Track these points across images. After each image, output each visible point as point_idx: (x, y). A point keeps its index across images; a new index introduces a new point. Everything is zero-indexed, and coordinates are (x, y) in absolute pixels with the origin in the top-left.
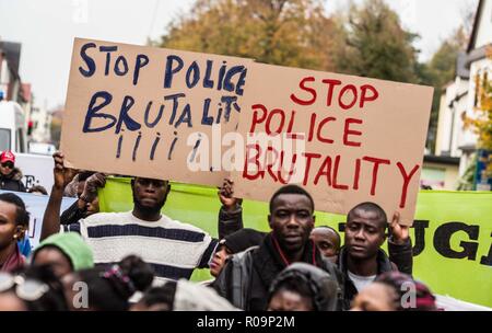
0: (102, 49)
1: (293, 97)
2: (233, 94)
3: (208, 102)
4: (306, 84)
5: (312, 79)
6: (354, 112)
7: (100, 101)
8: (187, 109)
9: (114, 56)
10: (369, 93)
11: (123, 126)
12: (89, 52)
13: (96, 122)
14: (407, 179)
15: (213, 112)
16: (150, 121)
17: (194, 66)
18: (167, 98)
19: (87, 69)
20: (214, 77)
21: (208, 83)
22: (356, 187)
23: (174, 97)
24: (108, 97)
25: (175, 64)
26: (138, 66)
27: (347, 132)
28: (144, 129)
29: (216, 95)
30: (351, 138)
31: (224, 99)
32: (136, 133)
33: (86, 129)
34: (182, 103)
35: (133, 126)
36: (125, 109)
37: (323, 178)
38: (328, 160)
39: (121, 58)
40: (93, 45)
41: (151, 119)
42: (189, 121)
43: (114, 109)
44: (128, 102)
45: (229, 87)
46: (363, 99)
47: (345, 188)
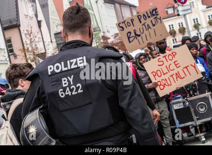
0: (123, 23)
1: (159, 65)
2: (155, 16)
3: (151, 21)
4: (160, 60)
5: (160, 59)
6: (174, 60)
7: (129, 34)
8: (148, 25)
9: (126, 23)
10: (174, 54)
11: (137, 37)
12: (120, 25)
13: (131, 39)
14: (195, 67)
15: (154, 23)
16: (142, 32)
17: (144, 15)
18: (142, 25)
19: (122, 29)
20: (149, 15)
21: (149, 17)
22: (186, 76)
23: (144, 24)
24: (130, 33)
25: (140, 17)
26: (132, 22)
27: (176, 65)
28: (142, 35)
29: (152, 18)
30: (178, 66)
31: (154, 18)
32: (140, 37)
33: (130, 42)
34: (146, 25)
35: (139, 36)
36: (135, 33)
37: (178, 79)
38: (176, 74)
39: (128, 22)
40: (120, 23)
41: (142, 31)
42: (150, 28)
43: (133, 34)
44: (135, 31)
45: (154, 15)
46: (174, 56)
47: (184, 77)
